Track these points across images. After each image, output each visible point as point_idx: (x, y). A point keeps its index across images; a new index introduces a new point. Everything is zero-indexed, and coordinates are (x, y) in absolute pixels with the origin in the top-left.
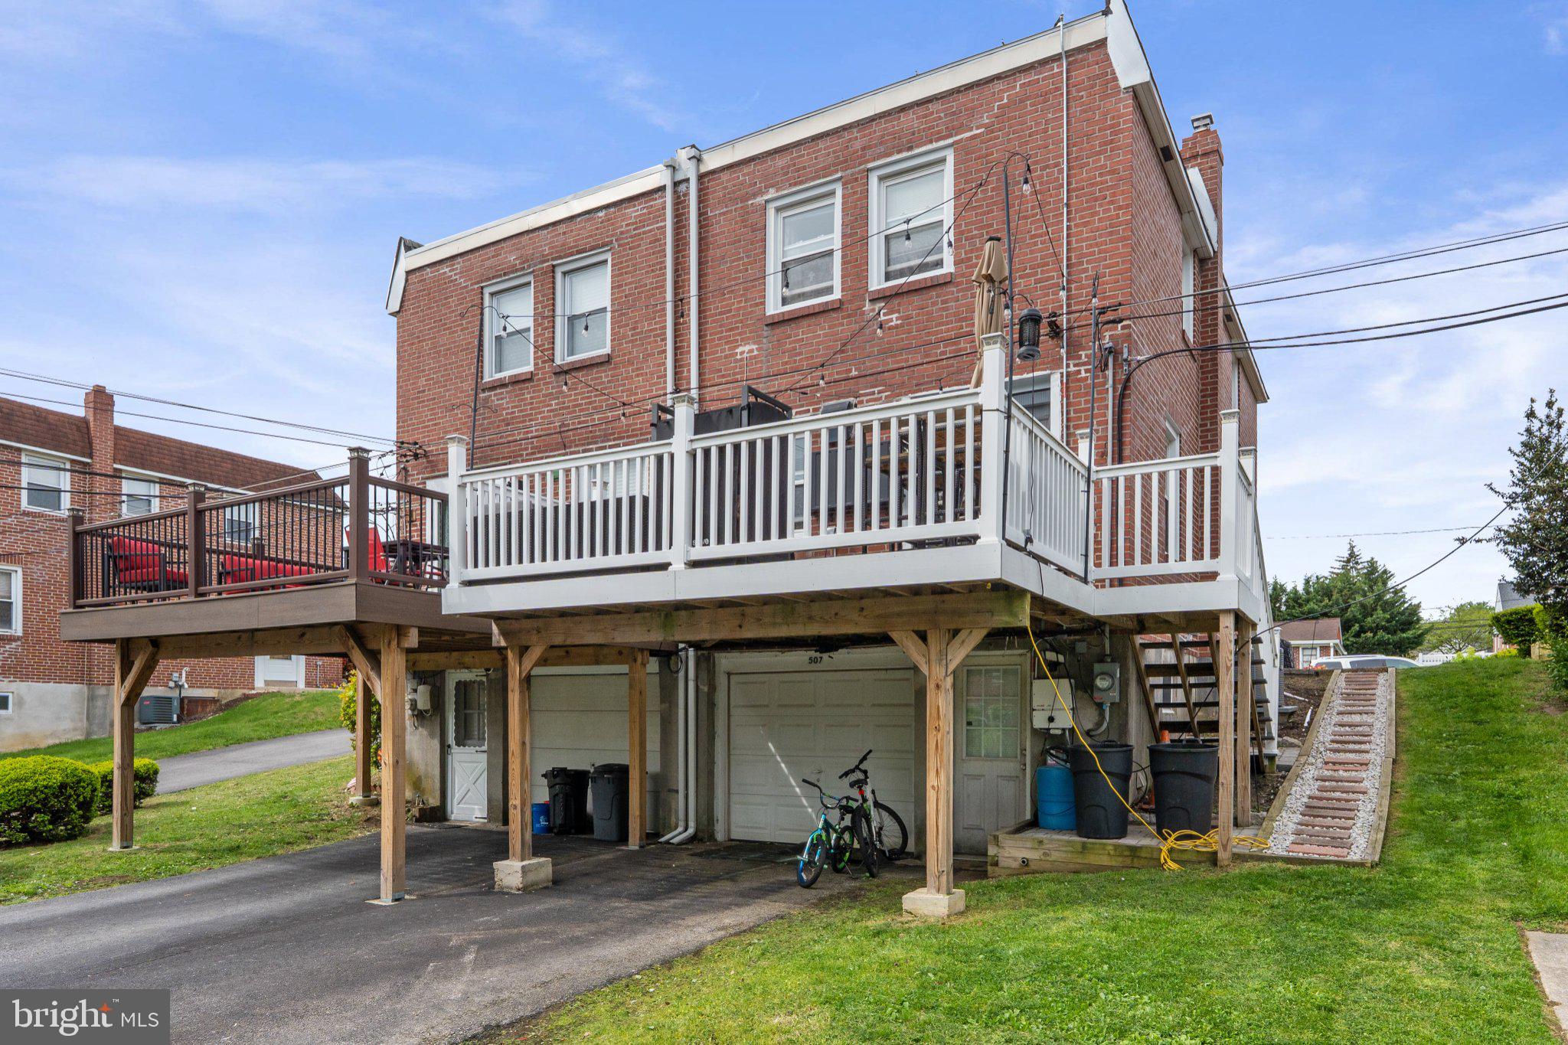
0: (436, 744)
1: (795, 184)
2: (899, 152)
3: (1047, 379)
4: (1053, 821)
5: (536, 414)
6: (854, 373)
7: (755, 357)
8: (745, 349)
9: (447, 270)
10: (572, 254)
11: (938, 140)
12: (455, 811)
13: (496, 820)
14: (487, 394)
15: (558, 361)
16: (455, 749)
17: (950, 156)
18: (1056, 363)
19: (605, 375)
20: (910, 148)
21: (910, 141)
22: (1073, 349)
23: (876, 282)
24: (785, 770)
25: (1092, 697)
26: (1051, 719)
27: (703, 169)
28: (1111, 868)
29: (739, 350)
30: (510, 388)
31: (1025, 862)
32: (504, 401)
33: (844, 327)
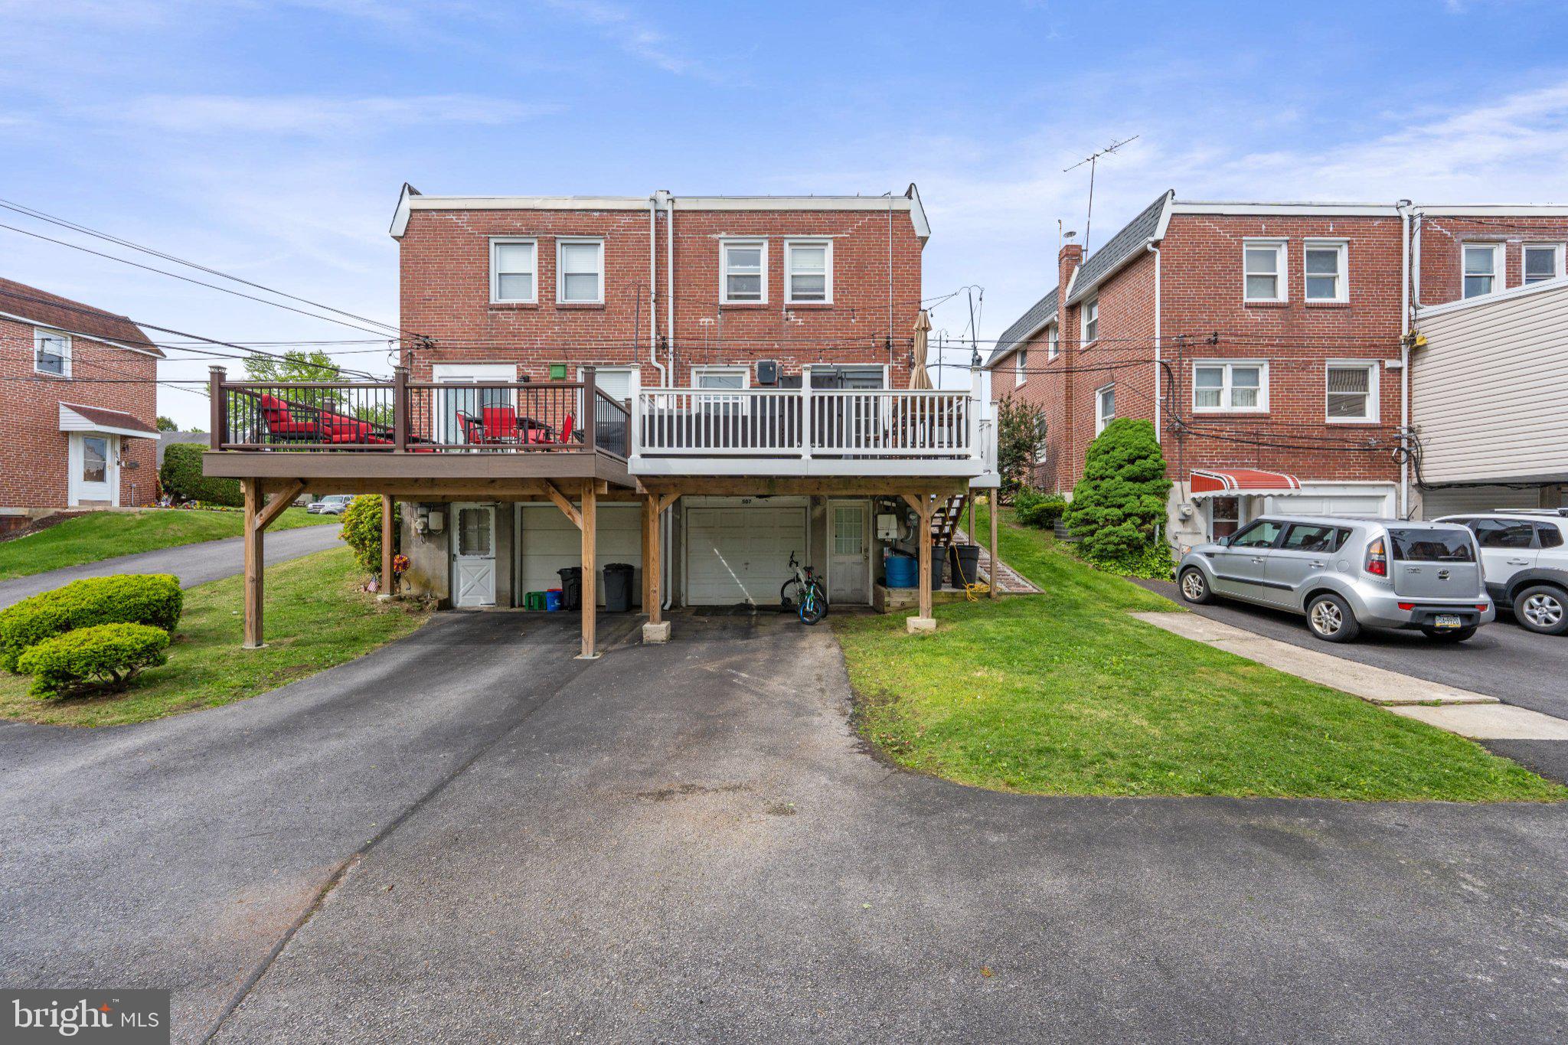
0: (444, 554)
1: (739, 234)
2: (803, 233)
3: (882, 367)
4: (899, 583)
5: (541, 333)
6: (776, 346)
7: (712, 326)
8: (705, 321)
9: (454, 218)
10: (572, 234)
11: (824, 234)
12: (460, 601)
13: (503, 605)
14: (494, 312)
15: (558, 302)
16: (459, 557)
17: (831, 244)
18: (887, 361)
19: (600, 318)
20: (809, 234)
21: (808, 230)
22: (896, 354)
23: (788, 300)
24: (726, 565)
25: (905, 523)
26: (887, 534)
27: (676, 208)
28: (944, 603)
29: (702, 320)
30: (516, 312)
31: (903, 604)
32: (511, 320)
33: (770, 320)
